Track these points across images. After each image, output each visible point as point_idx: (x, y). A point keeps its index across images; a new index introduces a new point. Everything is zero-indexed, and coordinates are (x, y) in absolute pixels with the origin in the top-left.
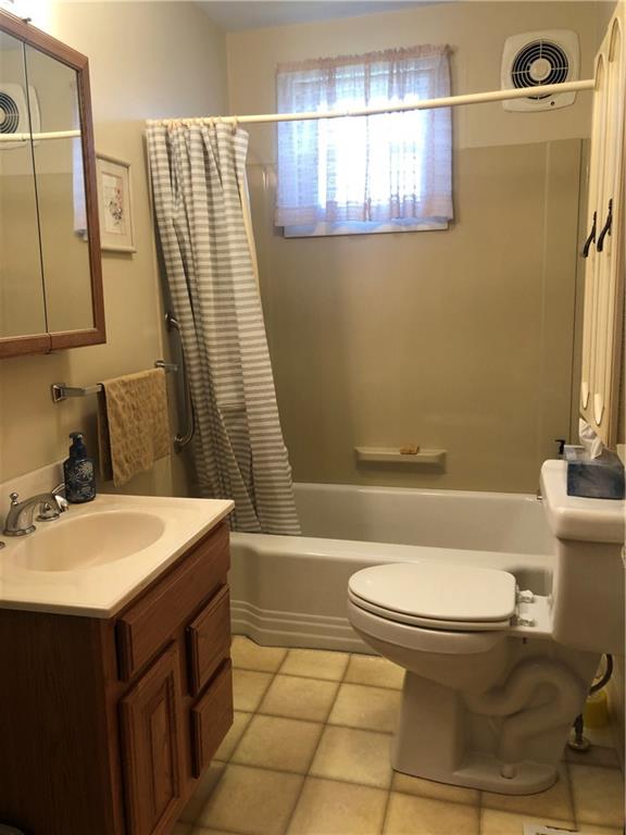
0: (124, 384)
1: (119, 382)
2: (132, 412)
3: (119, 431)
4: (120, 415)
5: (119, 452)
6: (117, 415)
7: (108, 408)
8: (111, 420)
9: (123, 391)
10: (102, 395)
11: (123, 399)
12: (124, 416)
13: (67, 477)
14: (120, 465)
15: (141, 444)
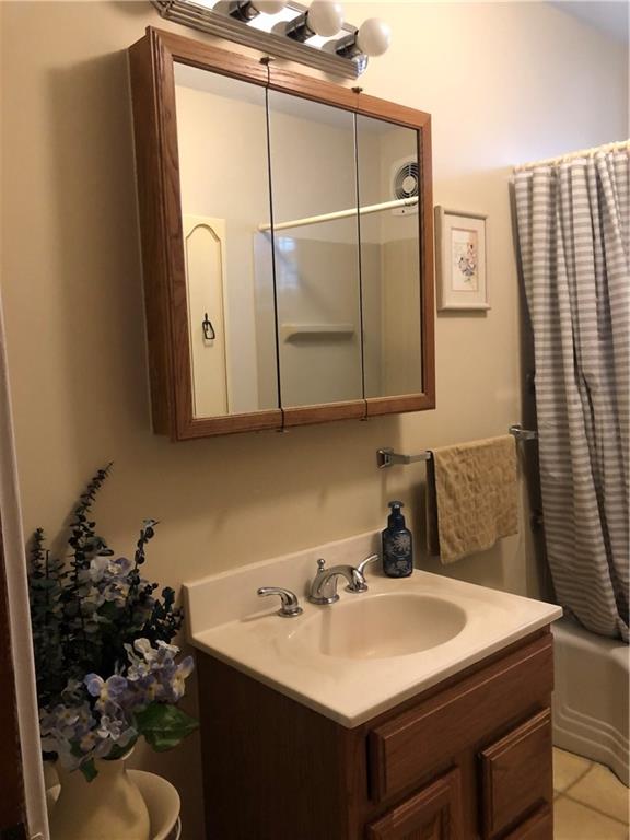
0: (460, 452)
1: (453, 450)
2: (469, 483)
3: (450, 503)
4: (450, 486)
5: (449, 527)
6: (448, 487)
7: (437, 477)
8: (440, 491)
9: (457, 460)
10: (431, 463)
11: (456, 469)
12: (457, 487)
13: (384, 548)
14: (449, 540)
15: (477, 519)
